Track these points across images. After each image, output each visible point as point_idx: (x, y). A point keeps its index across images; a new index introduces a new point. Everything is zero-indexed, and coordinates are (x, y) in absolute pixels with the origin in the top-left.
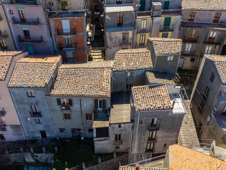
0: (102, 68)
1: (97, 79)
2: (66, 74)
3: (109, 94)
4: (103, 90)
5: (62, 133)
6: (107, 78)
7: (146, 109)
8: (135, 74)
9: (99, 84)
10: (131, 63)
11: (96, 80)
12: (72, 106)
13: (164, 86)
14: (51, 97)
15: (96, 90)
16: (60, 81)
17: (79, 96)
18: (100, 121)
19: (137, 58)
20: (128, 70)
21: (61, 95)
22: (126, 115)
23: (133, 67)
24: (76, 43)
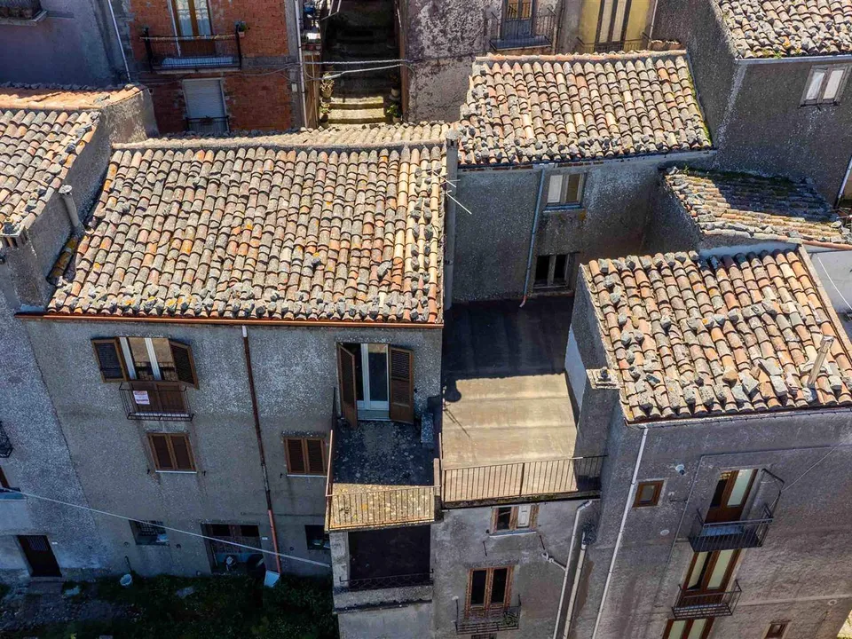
0: (390, 149)
1: (357, 213)
2: (159, 186)
3: (433, 306)
4: (397, 279)
5: (150, 550)
6: (417, 208)
7: (691, 405)
8: (595, 190)
9: (367, 244)
10: (569, 117)
11: (346, 222)
12: (198, 388)
13: (792, 256)
14: (57, 325)
15: (352, 283)
16: (117, 226)
17: (237, 318)
18: (375, 487)
19: (604, 89)
20: (552, 157)
21: (119, 312)
22: (545, 444)
23: (584, 139)
24: (240, 28)
